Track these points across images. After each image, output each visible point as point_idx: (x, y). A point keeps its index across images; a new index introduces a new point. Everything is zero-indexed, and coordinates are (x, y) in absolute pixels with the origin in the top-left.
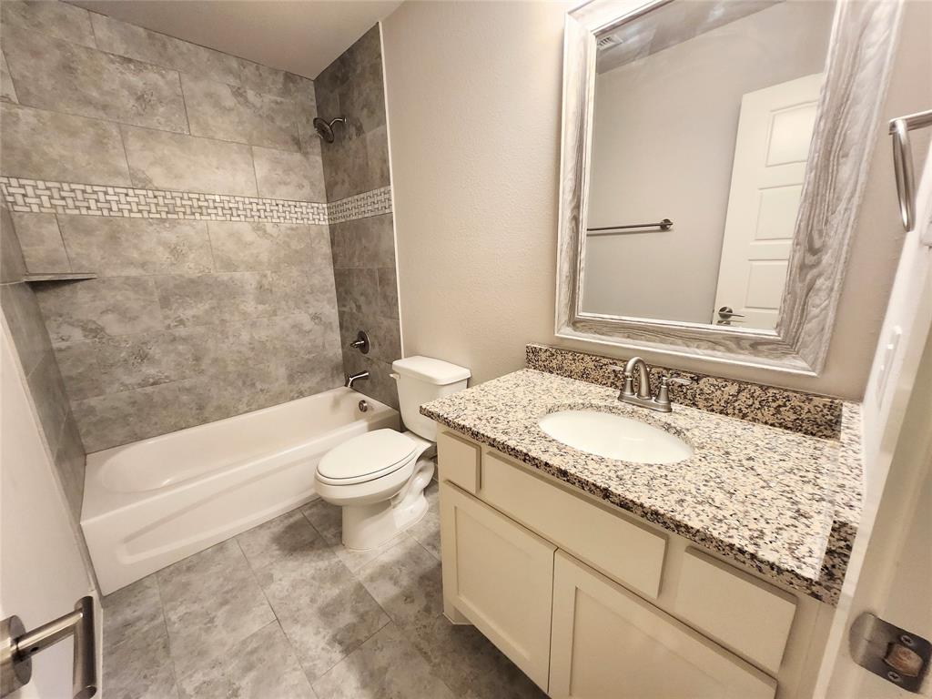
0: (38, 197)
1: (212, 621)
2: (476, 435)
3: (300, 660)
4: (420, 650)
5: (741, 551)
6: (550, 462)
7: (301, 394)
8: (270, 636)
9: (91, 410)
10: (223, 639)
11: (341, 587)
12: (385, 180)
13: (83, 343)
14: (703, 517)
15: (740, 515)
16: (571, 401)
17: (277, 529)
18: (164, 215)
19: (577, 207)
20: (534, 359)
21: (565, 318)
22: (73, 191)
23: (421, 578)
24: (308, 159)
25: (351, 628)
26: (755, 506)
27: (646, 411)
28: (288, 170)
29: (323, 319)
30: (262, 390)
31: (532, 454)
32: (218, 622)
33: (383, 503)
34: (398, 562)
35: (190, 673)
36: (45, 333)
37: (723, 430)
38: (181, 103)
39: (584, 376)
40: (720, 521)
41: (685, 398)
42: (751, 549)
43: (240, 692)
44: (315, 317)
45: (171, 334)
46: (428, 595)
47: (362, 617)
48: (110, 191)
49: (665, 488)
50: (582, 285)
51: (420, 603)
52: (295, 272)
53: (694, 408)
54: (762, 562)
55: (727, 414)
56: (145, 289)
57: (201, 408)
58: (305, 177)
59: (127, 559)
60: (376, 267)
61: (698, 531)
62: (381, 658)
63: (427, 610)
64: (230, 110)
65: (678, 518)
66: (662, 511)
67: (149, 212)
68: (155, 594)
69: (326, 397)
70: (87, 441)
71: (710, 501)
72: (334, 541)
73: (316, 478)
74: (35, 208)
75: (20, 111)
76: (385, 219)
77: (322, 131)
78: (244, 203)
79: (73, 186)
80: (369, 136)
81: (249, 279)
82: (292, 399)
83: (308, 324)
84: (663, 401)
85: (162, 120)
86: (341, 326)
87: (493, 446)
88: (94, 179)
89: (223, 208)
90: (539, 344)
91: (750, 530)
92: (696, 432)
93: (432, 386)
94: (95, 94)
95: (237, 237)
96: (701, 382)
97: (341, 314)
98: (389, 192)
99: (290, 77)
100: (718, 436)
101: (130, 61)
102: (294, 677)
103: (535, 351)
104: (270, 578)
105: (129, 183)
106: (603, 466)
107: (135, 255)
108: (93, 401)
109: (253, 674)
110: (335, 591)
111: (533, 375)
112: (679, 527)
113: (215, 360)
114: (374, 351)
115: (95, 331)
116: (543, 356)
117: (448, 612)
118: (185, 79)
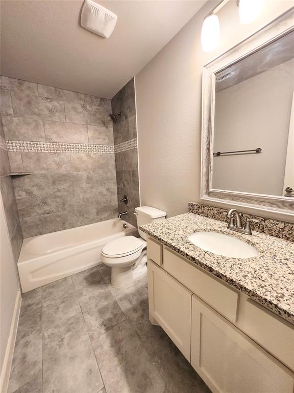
0: (16, 146)
1: (58, 309)
2: (160, 239)
3: (89, 330)
4: (137, 334)
5: (270, 303)
6: (188, 254)
7: (101, 220)
8: (78, 318)
9: (26, 222)
10: (62, 317)
11: (108, 302)
12: (135, 136)
13: (26, 198)
14: (255, 284)
15: (274, 285)
16: (205, 228)
17: (87, 274)
18: (55, 151)
19: (209, 144)
20: (193, 209)
21: (204, 191)
22: (27, 144)
23: (141, 302)
24: (108, 129)
25: (110, 320)
26: (283, 282)
27: (239, 234)
28: (100, 133)
29: (111, 190)
30: (86, 218)
31: (181, 250)
32: (60, 309)
33: (129, 267)
34: (132, 294)
35: (47, 329)
36: (14, 194)
37: (275, 245)
38: (63, 111)
39: (213, 217)
40: (263, 287)
41: (259, 229)
42: (275, 302)
43: (64, 340)
44: (108, 189)
45: (55, 195)
46: (144, 310)
47: (115, 316)
48: (38, 143)
49: (239, 270)
50: (211, 177)
51: (140, 313)
52: (101, 172)
53: (263, 234)
54: (280, 309)
55: (279, 237)
56: (47, 178)
57: (64, 223)
58: (106, 135)
59: (32, 280)
60: (131, 170)
61: (250, 291)
62: (121, 335)
63: (142, 316)
64: (81, 113)
65: (242, 283)
66: (234, 280)
67: (51, 150)
68: (39, 295)
69: (111, 221)
70: (24, 234)
71: (260, 277)
72: (108, 282)
73: (101, 255)
74: (15, 150)
75: (14, 118)
76: (134, 151)
77: (113, 118)
78: (83, 146)
79: (27, 142)
80: (129, 119)
81: (84, 174)
82: (98, 222)
83: (105, 192)
84: (247, 230)
85: (57, 118)
86: (118, 193)
87: (166, 245)
88: (34, 140)
89: (76, 148)
90: (195, 202)
91: (277, 293)
92: (261, 245)
93: (149, 219)
94: (37, 111)
95: (80, 159)
96: (266, 222)
97: (118, 188)
98: (136, 140)
99: (102, 99)
100: (272, 247)
101: (48, 98)
102: (85, 337)
103: (192, 205)
104: (81, 294)
105: (45, 140)
106: (212, 257)
107: (45, 166)
108: (27, 219)
109: (70, 333)
110: (106, 303)
111: (191, 215)
112: (242, 288)
113: (70, 205)
114: (129, 203)
115: (29, 193)
116: (196, 207)
117: (151, 319)
118: (66, 102)
